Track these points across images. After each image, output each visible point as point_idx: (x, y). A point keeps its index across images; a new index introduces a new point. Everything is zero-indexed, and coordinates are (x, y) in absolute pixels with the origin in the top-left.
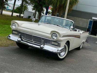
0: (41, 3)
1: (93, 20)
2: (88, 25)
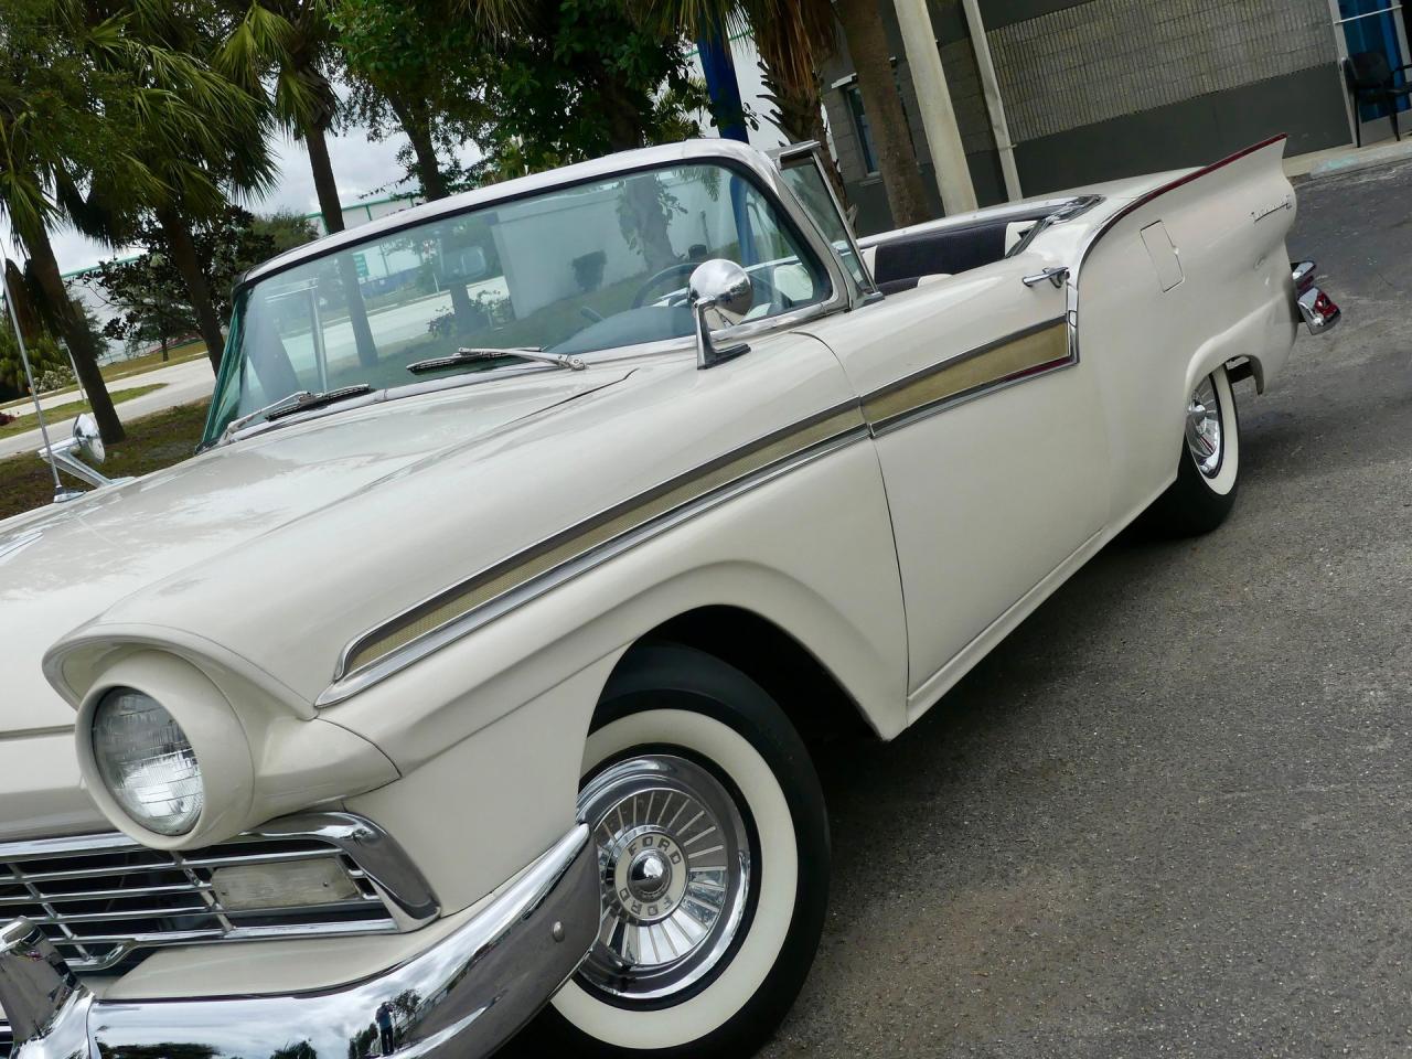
2: (1337, 18)
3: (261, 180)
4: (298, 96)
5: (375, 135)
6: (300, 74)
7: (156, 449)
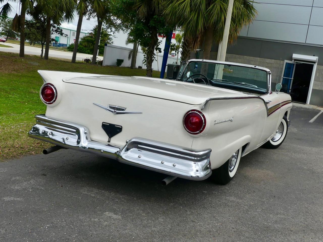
0: (152, 23)
1: (295, 60)
2: (282, 76)
3: (70, 20)
4: (83, 6)
5: (88, 19)
6: (84, 3)
7: (31, 62)
